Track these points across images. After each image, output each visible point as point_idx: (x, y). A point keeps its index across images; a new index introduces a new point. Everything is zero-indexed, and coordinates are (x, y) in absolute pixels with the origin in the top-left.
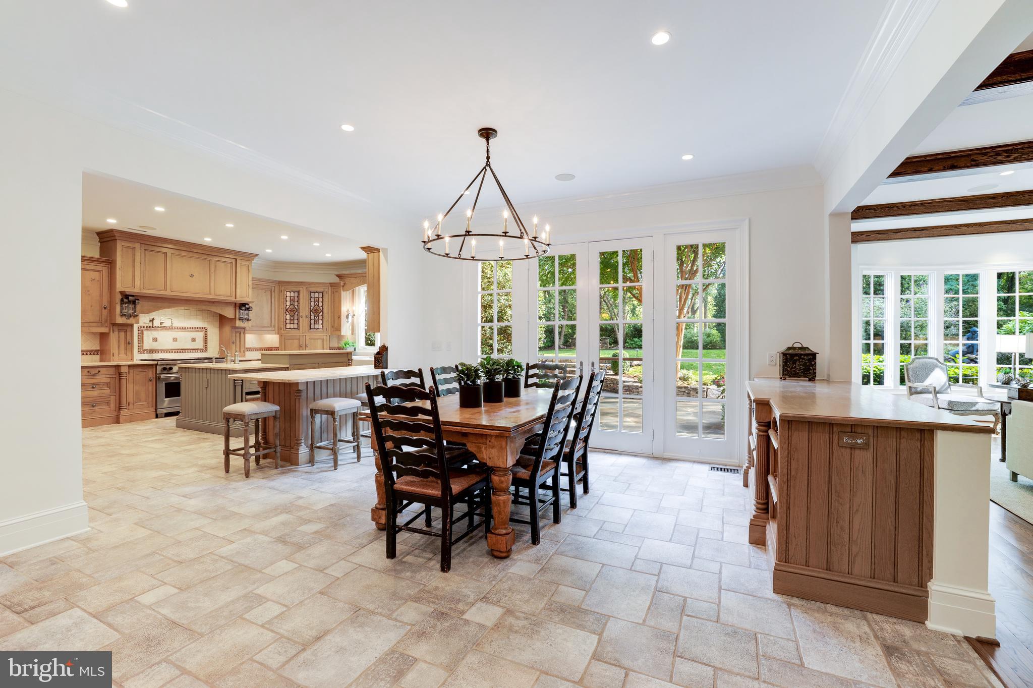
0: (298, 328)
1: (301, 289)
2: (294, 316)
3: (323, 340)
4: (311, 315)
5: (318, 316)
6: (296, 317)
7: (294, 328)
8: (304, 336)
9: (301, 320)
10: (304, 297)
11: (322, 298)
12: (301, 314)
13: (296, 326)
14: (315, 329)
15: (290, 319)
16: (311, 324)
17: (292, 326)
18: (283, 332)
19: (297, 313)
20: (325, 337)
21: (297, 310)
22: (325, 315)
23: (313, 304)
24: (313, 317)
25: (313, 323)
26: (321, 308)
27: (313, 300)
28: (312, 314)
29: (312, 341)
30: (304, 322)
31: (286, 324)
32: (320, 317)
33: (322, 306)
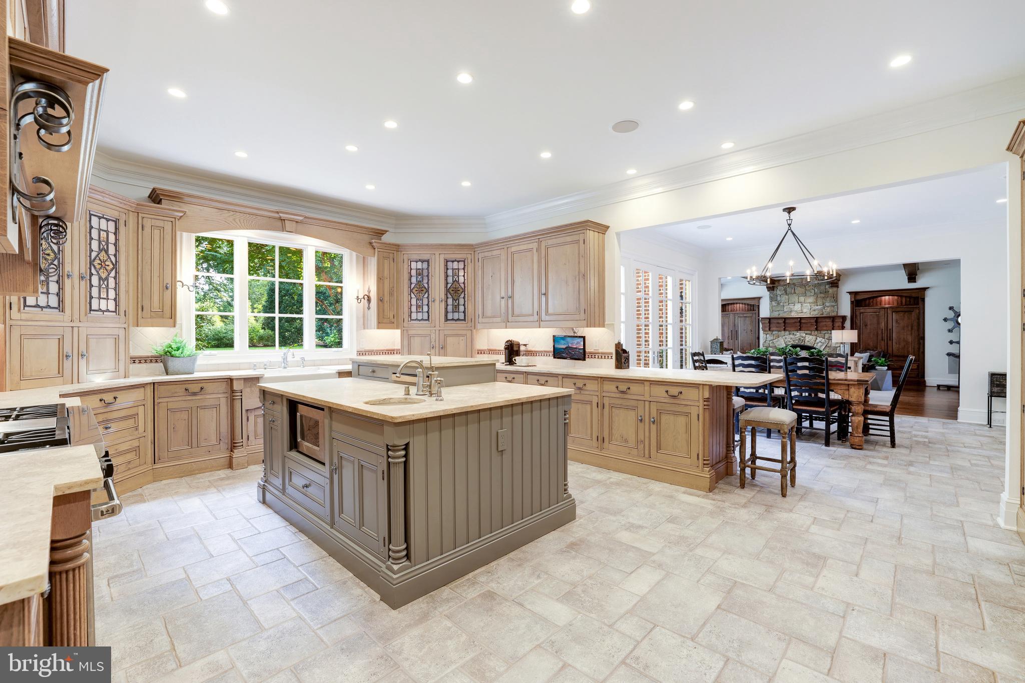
0: (60, 307)
3: (117, 339)
4: (91, 274)
5: (107, 279)
7: (48, 306)
8: (76, 330)
9: (68, 283)
10: (76, 224)
11: (115, 234)
12: (68, 268)
13: (54, 302)
14: (100, 310)
16: (91, 297)
17: (43, 300)
18: (15, 315)
19: (54, 265)
20: (122, 333)
21: (59, 256)
22: (122, 278)
23: (95, 245)
24: (95, 280)
25: (97, 296)
26: (113, 258)
27: (95, 235)
28: (93, 271)
29: (92, 342)
30: (74, 290)
32: (112, 282)
33: (115, 255)
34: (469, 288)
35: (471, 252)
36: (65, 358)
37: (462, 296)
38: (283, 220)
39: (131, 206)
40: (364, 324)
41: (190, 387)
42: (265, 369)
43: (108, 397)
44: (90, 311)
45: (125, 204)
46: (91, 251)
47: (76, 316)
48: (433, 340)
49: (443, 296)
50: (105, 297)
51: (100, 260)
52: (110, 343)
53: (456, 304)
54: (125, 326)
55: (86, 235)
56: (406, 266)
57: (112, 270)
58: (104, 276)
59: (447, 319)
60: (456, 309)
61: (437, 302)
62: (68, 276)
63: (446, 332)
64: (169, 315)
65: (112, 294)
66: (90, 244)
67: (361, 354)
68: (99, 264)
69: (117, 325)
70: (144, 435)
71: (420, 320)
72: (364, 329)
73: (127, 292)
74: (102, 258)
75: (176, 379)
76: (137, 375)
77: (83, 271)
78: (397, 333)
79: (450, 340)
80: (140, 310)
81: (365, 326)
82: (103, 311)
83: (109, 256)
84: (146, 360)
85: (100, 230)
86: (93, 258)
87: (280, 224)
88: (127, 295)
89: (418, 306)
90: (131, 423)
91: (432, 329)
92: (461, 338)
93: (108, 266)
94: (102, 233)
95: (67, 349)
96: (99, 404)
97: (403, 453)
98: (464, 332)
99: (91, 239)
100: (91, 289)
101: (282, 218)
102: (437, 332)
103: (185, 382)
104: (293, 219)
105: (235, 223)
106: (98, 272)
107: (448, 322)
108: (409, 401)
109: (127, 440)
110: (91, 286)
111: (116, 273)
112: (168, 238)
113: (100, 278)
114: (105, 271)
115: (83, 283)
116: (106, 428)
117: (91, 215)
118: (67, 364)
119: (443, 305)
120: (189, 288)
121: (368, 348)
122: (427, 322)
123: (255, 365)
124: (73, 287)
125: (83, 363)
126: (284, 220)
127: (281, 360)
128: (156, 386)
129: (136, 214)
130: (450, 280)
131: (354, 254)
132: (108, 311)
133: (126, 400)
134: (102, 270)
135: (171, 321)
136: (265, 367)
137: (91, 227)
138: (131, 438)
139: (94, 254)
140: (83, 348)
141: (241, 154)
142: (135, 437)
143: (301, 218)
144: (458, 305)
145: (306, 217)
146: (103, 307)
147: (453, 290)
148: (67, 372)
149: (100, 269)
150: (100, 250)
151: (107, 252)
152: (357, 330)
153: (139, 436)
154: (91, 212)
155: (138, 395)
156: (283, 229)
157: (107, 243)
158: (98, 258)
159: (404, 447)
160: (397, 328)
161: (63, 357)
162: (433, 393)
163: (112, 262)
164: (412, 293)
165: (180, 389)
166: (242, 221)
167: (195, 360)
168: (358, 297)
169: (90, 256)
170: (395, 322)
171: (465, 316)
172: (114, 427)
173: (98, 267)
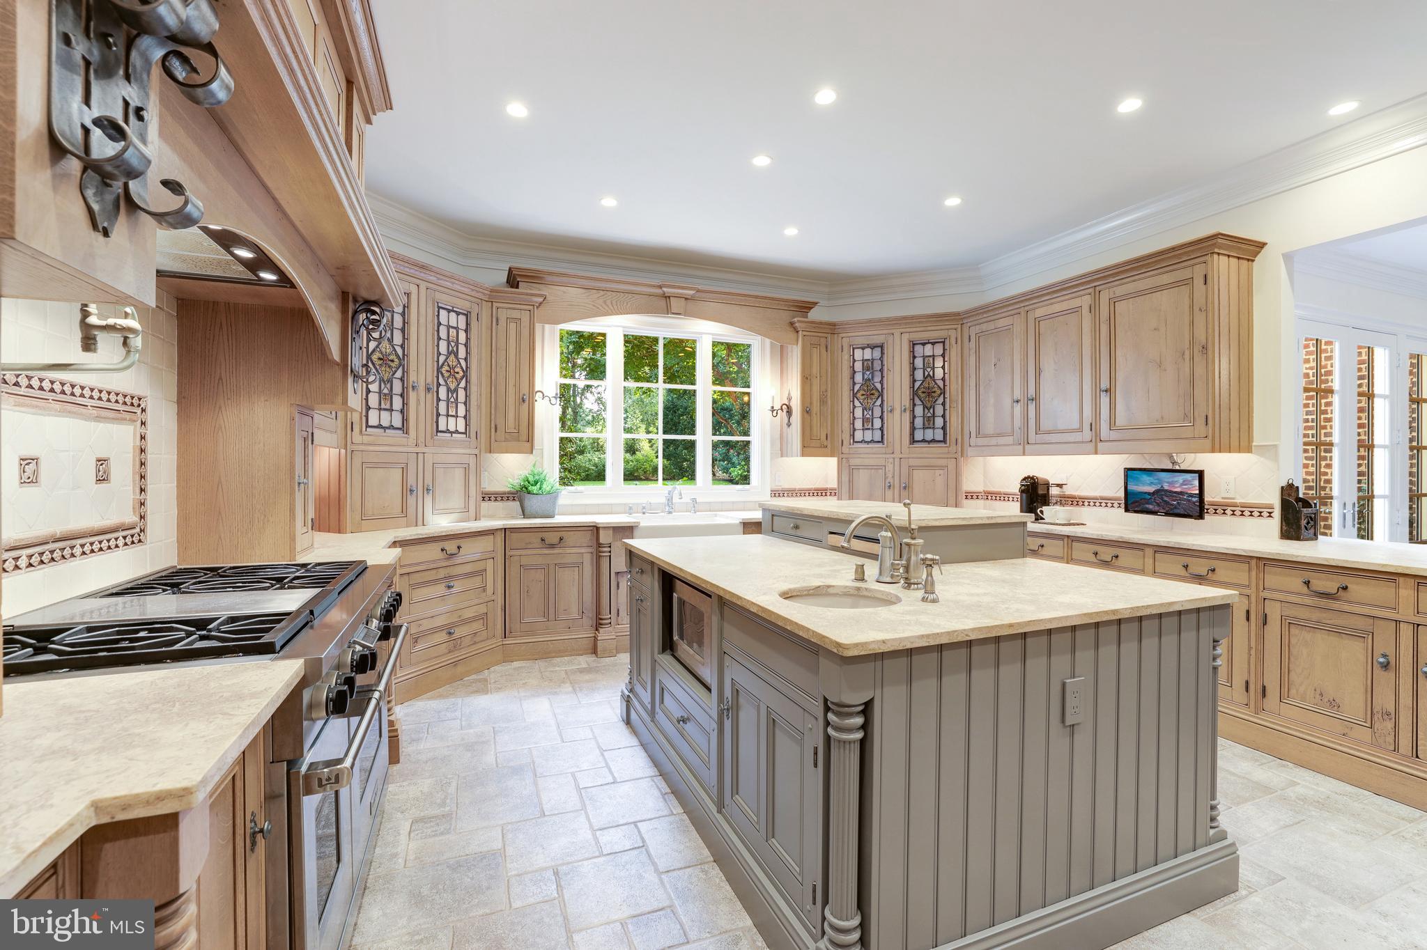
0: (404, 428)
1: (413, 289)
2: (390, 381)
3: (467, 470)
4: (439, 385)
5: (456, 390)
6: (397, 387)
7: (392, 427)
8: (421, 456)
9: (412, 396)
10: (422, 320)
11: (466, 331)
12: (413, 377)
13: (397, 422)
14: (448, 431)
15: (380, 392)
16: (438, 415)
17: (385, 419)
18: (357, 438)
19: (399, 374)
20: (472, 461)
21: (403, 361)
22: (474, 389)
23: (443, 347)
24: (443, 392)
25: (445, 413)
26: (463, 363)
27: (443, 334)
28: (441, 381)
29: (439, 472)
30: (419, 404)
31: (368, 408)
32: (461, 393)
33: (466, 359)
34: (953, 388)
35: (956, 326)
36: (409, 493)
37: (941, 400)
38: (667, 297)
39: (484, 294)
40: (781, 450)
41: (545, 535)
42: (644, 513)
43: (451, 546)
44: (437, 432)
45: (478, 292)
46: (439, 354)
47: (421, 439)
48: (890, 475)
49: (907, 403)
50: (454, 413)
51: (449, 365)
52: (459, 473)
53: (929, 415)
54: (477, 452)
55: (433, 334)
56: (846, 357)
57: (462, 379)
58: (452, 386)
59: (913, 441)
60: (929, 422)
61: (897, 412)
62: (413, 388)
63: (913, 462)
64: (525, 438)
65: (462, 410)
66: (438, 346)
67: (777, 495)
68: (447, 371)
69: (468, 451)
70: (493, 598)
71: (868, 442)
72: (782, 456)
73: (479, 407)
74: (450, 363)
75: (531, 524)
76: (492, 517)
77: (429, 380)
78: (832, 462)
79: (919, 475)
80: (493, 430)
81: (783, 453)
82: (452, 433)
83: (458, 361)
84: (502, 497)
85: (449, 327)
86: (440, 363)
87: (664, 303)
88: (479, 411)
89: (865, 420)
90: (477, 581)
91: (888, 456)
92: (938, 472)
93: (458, 373)
94: (451, 330)
95: (411, 481)
96: (441, 555)
97: (859, 720)
98: (943, 462)
99: (439, 339)
100: (438, 405)
101: (666, 295)
102: (897, 461)
103: (541, 530)
104: (681, 294)
105: (606, 308)
106: (446, 381)
107: (916, 445)
108: (865, 593)
109: (473, 603)
110: (439, 400)
111: (467, 382)
112: (525, 332)
113: (449, 390)
114: (454, 380)
115: (429, 396)
116: (449, 587)
117: (439, 308)
118: (411, 500)
119: (907, 417)
120: (550, 400)
121: (786, 486)
122: (880, 445)
123: (630, 508)
124: (418, 400)
125: (428, 499)
126: (669, 297)
127: (664, 500)
128: (507, 532)
129: (490, 303)
130: (919, 375)
131: (768, 341)
132: (457, 432)
133: (472, 550)
134: (450, 379)
135: (528, 445)
136: (644, 510)
137: (439, 324)
138: (477, 601)
139: (442, 359)
140: (428, 481)
141: (609, 202)
142: (482, 601)
143: (692, 292)
144: (934, 416)
145: (698, 291)
146: (452, 428)
147: (923, 392)
148: (411, 510)
149: (448, 377)
150: (449, 353)
151: (456, 355)
152: (772, 459)
153: (487, 599)
154: (440, 305)
155: (485, 544)
156: (668, 311)
157: (457, 344)
158: (446, 363)
159: (861, 708)
160: (832, 456)
161: (407, 491)
162: (912, 581)
163: (462, 368)
164: (855, 399)
165: (535, 539)
166: (614, 302)
167: (556, 498)
168: (773, 407)
169: (438, 361)
170: (829, 446)
171: (945, 434)
172: (458, 586)
173: (446, 375)
